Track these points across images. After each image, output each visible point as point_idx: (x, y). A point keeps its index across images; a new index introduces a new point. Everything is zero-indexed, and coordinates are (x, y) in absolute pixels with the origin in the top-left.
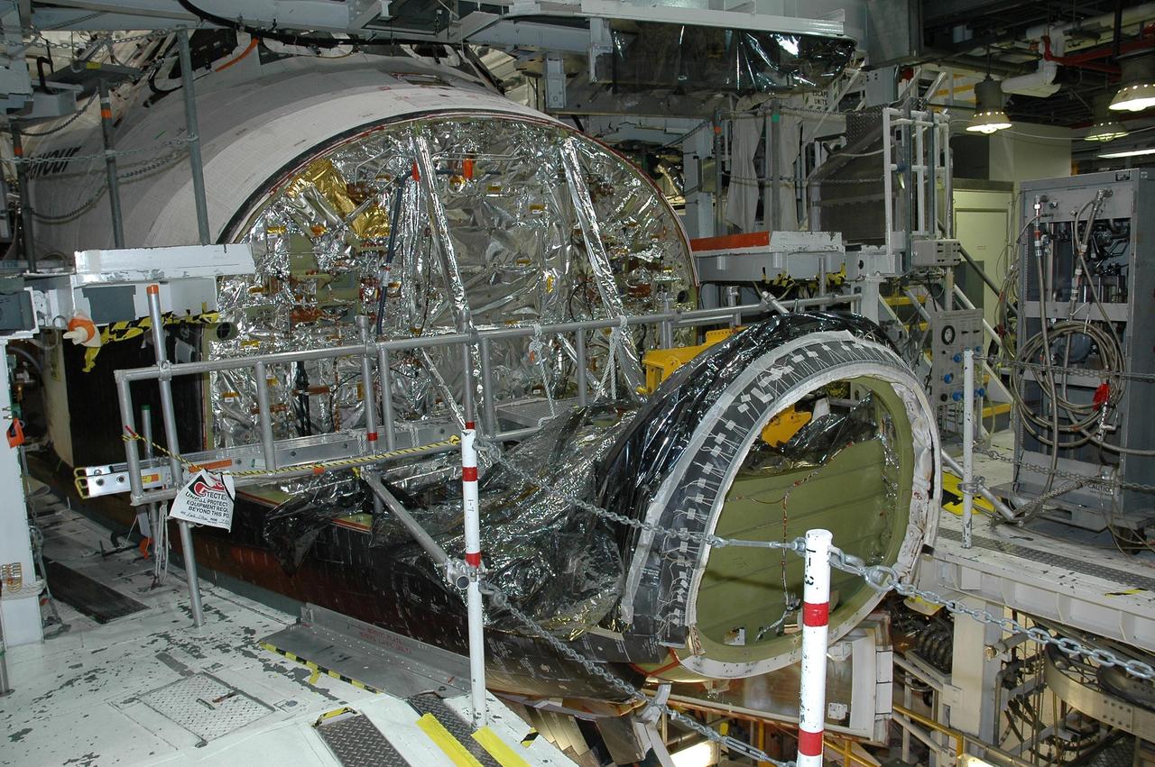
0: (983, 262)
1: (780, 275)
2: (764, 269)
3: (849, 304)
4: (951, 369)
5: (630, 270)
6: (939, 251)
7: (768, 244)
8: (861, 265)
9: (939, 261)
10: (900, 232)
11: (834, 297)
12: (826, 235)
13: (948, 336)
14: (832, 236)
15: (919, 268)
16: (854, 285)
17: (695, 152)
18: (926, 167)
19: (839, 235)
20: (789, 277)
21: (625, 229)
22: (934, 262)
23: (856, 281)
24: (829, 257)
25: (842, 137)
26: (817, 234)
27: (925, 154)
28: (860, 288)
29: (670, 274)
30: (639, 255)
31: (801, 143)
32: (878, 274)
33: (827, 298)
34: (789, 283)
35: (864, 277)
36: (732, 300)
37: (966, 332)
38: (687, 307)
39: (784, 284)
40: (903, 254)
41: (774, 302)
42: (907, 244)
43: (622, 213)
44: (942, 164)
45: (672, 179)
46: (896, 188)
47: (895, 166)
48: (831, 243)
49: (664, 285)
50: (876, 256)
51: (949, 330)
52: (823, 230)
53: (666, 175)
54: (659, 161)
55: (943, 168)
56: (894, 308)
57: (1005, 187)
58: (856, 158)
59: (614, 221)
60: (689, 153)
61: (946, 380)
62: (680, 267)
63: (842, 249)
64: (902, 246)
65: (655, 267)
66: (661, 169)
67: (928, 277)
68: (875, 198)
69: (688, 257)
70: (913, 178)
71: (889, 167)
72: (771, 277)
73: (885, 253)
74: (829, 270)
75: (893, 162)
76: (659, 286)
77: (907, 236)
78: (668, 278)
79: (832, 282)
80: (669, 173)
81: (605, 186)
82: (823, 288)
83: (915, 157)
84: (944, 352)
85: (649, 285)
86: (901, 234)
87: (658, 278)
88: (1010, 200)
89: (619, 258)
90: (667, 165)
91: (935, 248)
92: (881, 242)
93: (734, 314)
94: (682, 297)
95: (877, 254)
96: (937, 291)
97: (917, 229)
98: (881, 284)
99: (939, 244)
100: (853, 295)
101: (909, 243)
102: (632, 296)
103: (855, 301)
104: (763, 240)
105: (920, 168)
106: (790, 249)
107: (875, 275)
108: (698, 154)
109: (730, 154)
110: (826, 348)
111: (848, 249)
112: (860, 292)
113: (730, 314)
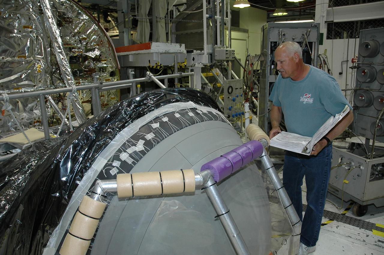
0: (240, 59)
1: (156, 64)
2: (149, 61)
3: (188, 77)
4: (231, 104)
5: (85, 61)
6: (226, 54)
7: (150, 49)
8: (194, 59)
9: (226, 58)
10: (210, 45)
11: (181, 74)
12: (178, 45)
13: (230, 90)
14: (181, 46)
15: (218, 61)
16: (190, 68)
17: (122, 10)
18: (220, 17)
19: (183, 45)
20: (161, 64)
21: (80, 41)
22: (225, 58)
23: (191, 66)
24: (179, 55)
25: (184, 5)
26: (173, 44)
27: (220, 12)
28: (193, 69)
29: (105, 63)
30: (87, 54)
31: (168, 9)
32: (201, 64)
33: (178, 74)
34: (161, 67)
35: (195, 65)
36: (131, 76)
37: (237, 89)
38: (115, 79)
39: (158, 68)
40: (211, 55)
41: (153, 76)
42: (213, 50)
43: (79, 33)
44: (227, 17)
45: (114, 23)
46: (208, 25)
47: (208, 15)
48: (180, 49)
49: (103, 69)
50: (200, 55)
51: (230, 88)
52: (177, 43)
53: (112, 21)
54: (108, 15)
55: (227, 18)
56: (206, 78)
57: (246, 31)
58: (191, 13)
59: (74, 36)
60: (120, 10)
61: (230, 109)
62: (110, 60)
63: (185, 52)
64: (211, 51)
65: (97, 59)
66: (110, 18)
67: (221, 65)
68: (199, 31)
69: (115, 56)
70: (215, 22)
71: (205, 16)
72: (153, 64)
73: (203, 54)
74: (179, 62)
75: (207, 14)
76: (100, 69)
77: (213, 47)
78: (105, 65)
79: (181, 67)
80: (113, 20)
81: (68, 18)
82: (176, 70)
83: (216, 13)
84: (229, 97)
85: (95, 68)
86: (210, 46)
87: (100, 65)
88: (247, 36)
89: (78, 55)
90: (112, 17)
91: (225, 52)
92: (202, 49)
93: (132, 83)
94: (112, 74)
95: (200, 54)
96: (224, 71)
97: (216, 44)
98: (202, 68)
99: (227, 51)
100: (190, 73)
101: (214, 50)
102: (86, 74)
103: (191, 76)
104: (148, 47)
105: (218, 17)
106: (161, 51)
107: (199, 64)
108: (124, 11)
109: (138, 12)
110: (177, 115)
111: (188, 52)
112: (193, 71)
113: (130, 83)
